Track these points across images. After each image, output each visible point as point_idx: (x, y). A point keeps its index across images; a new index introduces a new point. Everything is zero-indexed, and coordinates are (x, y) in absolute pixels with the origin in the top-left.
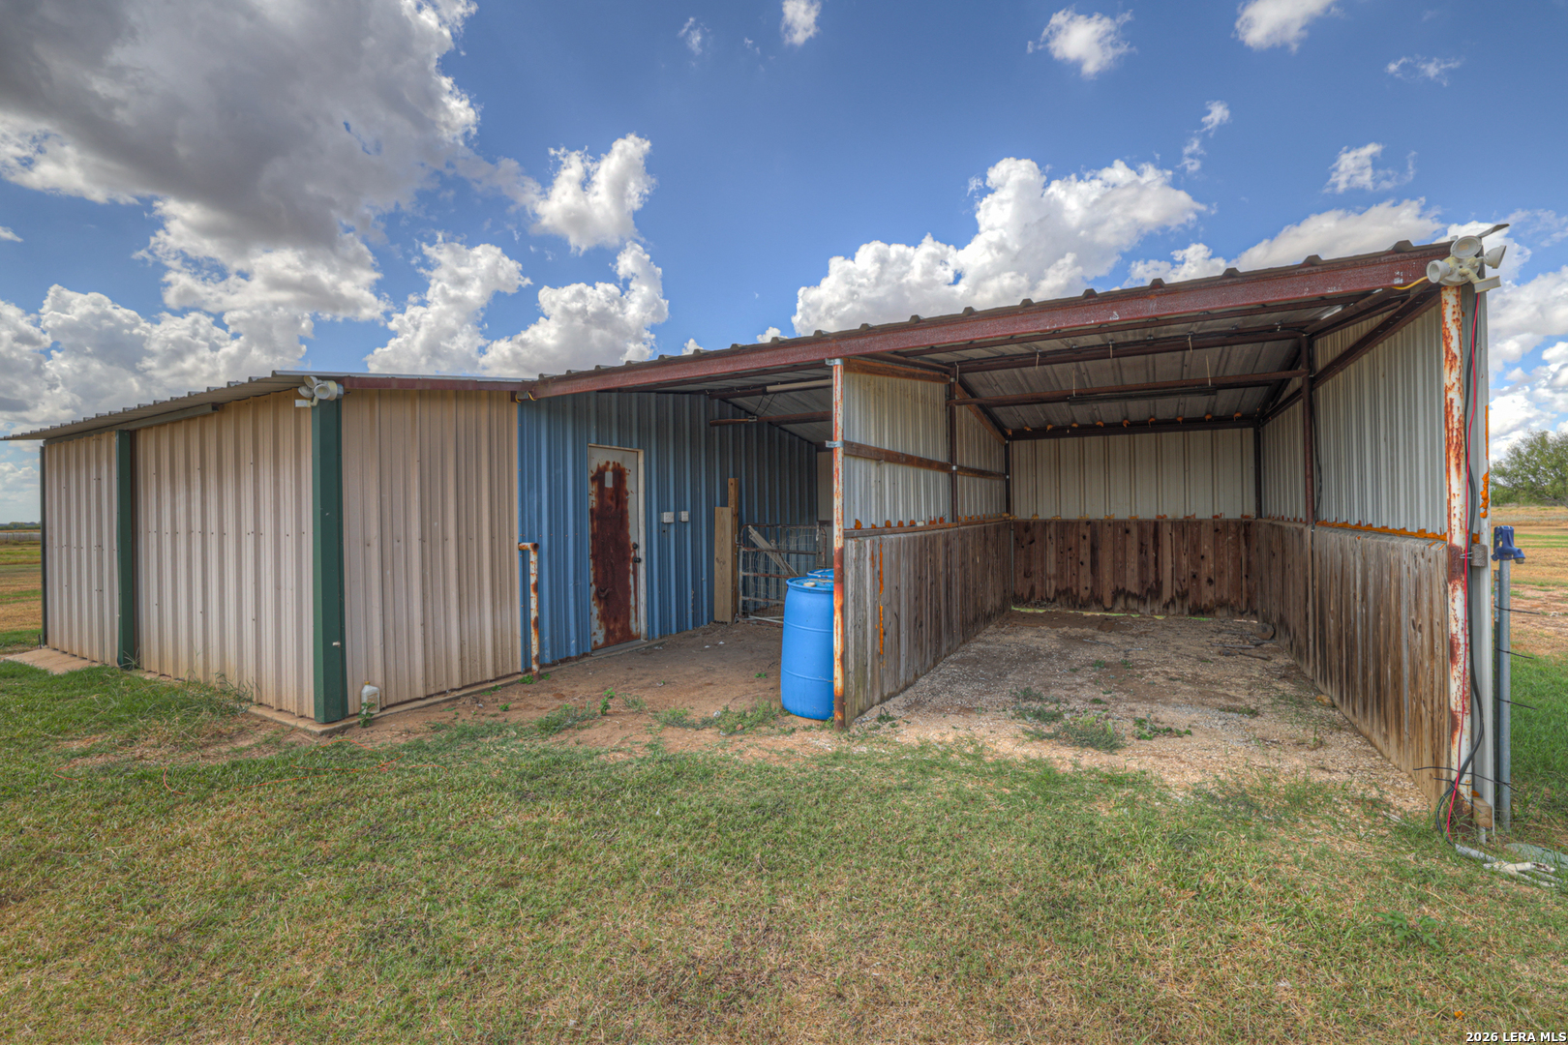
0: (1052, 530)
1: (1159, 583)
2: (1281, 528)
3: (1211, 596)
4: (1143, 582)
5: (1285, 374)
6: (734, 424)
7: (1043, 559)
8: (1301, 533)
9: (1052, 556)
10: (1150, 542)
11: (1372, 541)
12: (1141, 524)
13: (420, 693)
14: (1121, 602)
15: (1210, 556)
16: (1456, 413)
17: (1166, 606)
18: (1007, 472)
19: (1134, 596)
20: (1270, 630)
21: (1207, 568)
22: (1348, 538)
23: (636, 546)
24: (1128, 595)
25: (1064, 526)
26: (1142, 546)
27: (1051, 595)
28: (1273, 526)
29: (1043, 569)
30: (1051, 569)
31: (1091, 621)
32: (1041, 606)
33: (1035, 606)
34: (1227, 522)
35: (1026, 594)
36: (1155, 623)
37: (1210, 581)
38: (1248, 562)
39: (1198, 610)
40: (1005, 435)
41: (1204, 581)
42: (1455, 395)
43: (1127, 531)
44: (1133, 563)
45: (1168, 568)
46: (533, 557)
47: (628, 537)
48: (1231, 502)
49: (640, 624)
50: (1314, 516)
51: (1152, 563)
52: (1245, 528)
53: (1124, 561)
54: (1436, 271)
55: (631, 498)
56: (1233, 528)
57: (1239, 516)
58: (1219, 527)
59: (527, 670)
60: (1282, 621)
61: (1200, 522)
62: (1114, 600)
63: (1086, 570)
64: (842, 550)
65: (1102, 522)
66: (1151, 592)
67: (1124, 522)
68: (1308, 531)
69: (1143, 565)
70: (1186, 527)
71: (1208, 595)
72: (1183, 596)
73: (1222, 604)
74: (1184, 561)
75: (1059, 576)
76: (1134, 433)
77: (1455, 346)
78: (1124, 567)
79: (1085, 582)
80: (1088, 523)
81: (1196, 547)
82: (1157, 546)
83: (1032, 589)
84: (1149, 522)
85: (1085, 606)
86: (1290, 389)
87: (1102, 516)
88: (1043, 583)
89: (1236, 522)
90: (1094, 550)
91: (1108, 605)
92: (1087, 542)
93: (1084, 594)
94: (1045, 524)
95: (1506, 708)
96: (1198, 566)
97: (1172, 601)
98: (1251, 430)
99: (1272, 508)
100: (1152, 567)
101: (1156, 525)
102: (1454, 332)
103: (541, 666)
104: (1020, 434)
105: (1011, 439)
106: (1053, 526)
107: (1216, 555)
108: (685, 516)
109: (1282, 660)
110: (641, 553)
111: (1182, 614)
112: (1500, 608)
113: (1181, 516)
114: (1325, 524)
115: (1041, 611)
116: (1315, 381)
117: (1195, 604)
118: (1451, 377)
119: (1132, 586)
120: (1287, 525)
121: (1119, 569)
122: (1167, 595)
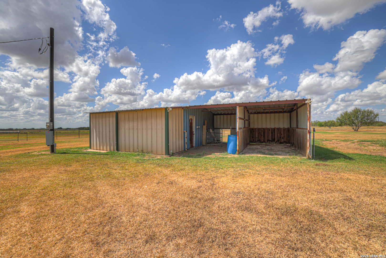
0: (257, 130)
1: (275, 138)
2: (293, 129)
3: (283, 141)
4: (272, 138)
5: (293, 107)
6: (206, 111)
7: (255, 135)
8: (296, 130)
9: (257, 134)
10: (273, 132)
11: (302, 130)
12: (272, 129)
13: (181, 151)
14: (268, 142)
15: (283, 134)
16: (309, 116)
17: (276, 142)
18: (249, 120)
19: (271, 141)
20: (292, 145)
21: (282, 136)
22: (300, 130)
23: (193, 132)
24: (270, 141)
25: (259, 129)
26: (272, 133)
27: (257, 141)
28: (292, 129)
29: (255, 137)
30: (257, 136)
31: (264, 145)
32: (255, 143)
33: (254, 143)
34: (285, 128)
35: (252, 141)
36: (274, 145)
37: (283, 138)
38: (289, 135)
39: (281, 143)
40: (249, 113)
41: (282, 138)
42: (308, 114)
43: (269, 130)
44: (270, 135)
45: (276, 136)
46: (186, 133)
47: (192, 130)
48: (286, 125)
49: (194, 145)
50: (297, 128)
51: (273, 135)
52: (288, 129)
53: (269, 135)
54: (306, 102)
55: (193, 124)
56: (286, 129)
57: (287, 127)
58: (284, 129)
59: (185, 150)
60: (294, 143)
61: (281, 128)
62: (267, 142)
63: (263, 137)
64: (238, 131)
65: (265, 128)
66: (273, 140)
67: (269, 128)
68: (296, 129)
69: (272, 136)
70: (279, 129)
71: (282, 140)
72: (278, 141)
73: (285, 142)
74: (279, 135)
75: (258, 137)
76: (271, 113)
77: (308, 109)
78: (269, 136)
79: (263, 138)
80: (263, 129)
81: (281, 133)
82: (274, 132)
83: (254, 140)
84: (273, 128)
85: (262, 143)
86: (294, 109)
87: (265, 127)
88: (255, 139)
89: (287, 129)
90: (264, 133)
91: (266, 142)
92: (263, 132)
93: (262, 141)
94: (256, 129)
95: (314, 147)
96: (281, 136)
97: (277, 141)
98: (289, 113)
99: (292, 126)
100: (273, 136)
101: (274, 129)
102: (308, 108)
103: (187, 149)
104: (251, 113)
105: (250, 114)
106: (257, 129)
107: (284, 134)
108: (199, 127)
109: (293, 148)
110: (194, 133)
111: (278, 143)
112: (314, 137)
113: (278, 127)
114: (299, 128)
115: (255, 144)
116: (297, 108)
117: (280, 142)
118: (308, 112)
119: (270, 139)
120: (294, 129)
121: (268, 136)
122: (276, 140)
